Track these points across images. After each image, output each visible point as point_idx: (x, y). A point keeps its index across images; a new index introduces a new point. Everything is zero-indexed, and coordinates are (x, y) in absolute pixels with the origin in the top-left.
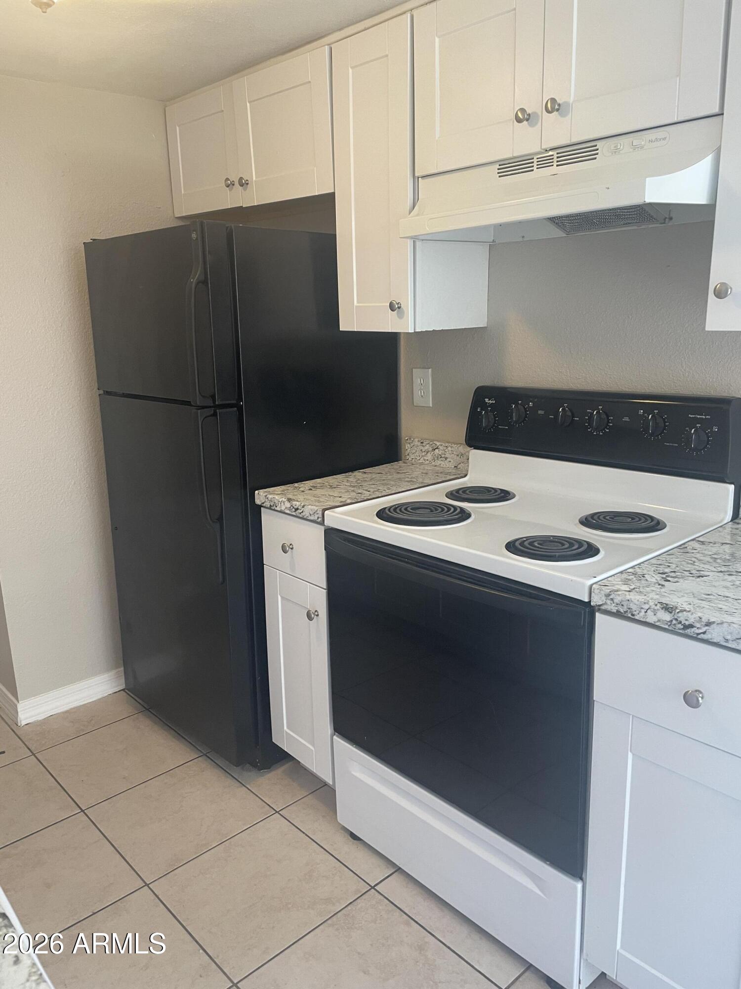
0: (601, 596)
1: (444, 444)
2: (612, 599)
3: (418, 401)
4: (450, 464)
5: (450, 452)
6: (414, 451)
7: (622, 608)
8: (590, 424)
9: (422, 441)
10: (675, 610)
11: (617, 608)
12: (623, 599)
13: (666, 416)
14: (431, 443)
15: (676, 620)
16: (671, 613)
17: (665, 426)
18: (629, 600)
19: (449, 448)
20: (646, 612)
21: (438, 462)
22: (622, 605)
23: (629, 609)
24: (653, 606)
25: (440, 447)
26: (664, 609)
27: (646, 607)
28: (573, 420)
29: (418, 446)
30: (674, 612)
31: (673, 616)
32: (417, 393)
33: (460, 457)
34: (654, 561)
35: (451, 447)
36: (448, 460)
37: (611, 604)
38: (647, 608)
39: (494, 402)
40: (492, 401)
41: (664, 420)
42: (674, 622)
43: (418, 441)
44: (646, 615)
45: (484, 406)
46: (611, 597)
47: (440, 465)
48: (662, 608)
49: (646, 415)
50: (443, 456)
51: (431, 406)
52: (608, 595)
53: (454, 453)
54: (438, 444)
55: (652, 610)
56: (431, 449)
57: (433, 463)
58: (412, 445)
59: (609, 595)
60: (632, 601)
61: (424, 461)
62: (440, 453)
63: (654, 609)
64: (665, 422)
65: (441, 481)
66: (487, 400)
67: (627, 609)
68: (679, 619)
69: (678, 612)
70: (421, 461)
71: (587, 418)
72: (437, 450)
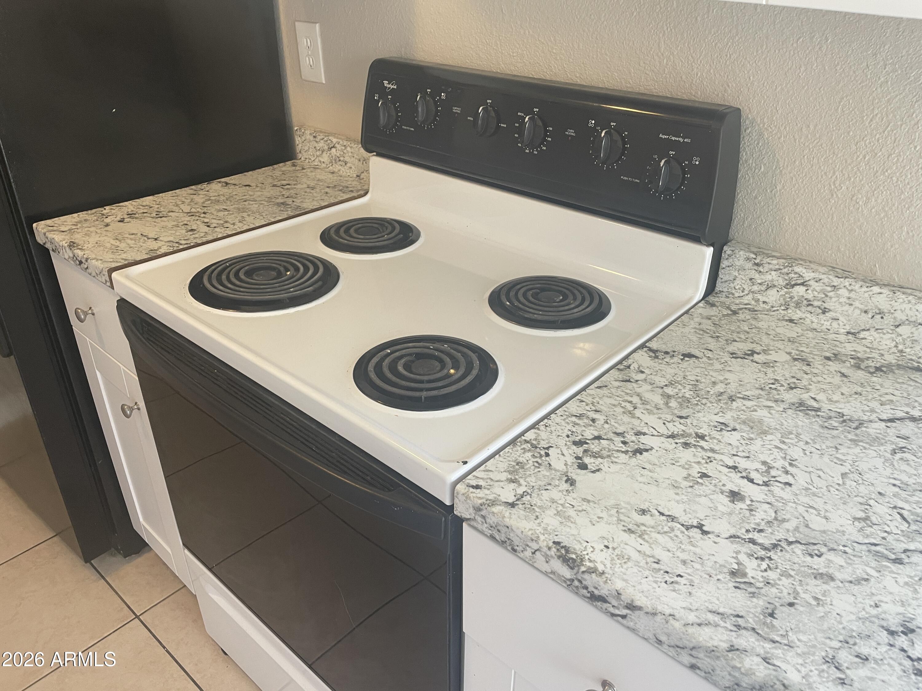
0: (467, 506)
1: (341, 142)
2: (484, 517)
3: (306, 73)
4: (351, 171)
5: (350, 154)
6: (306, 148)
7: (498, 534)
8: (521, 134)
9: (314, 134)
10: (578, 566)
11: (490, 532)
12: (500, 522)
13: (627, 133)
14: (326, 139)
15: (580, 581)
16: (572, 568)
17: (624, 149)
18: (508, 527)
19: (348, 149)
20: (534, 553)
21: (336, 167)
22: (499, 531)
23: (509, 539)
24: (545, 549)
25: (337, 145)
26: (561, 559)
27: (535, 546)
28: (498, 127)
29: (310, 141)
30: (576, 568)
31: (575, 574)
32: (306, 61)
33: (363, 163)
34: (573, 407)
35: (351, 147)
36: (348, 165)
37: (482, 522)
38: (536, 549)
39: (395, 87)
40: (392, 85)
41: (623, 139)
42: (576, 583)
43: (311, 134)
44: (533, 558)
45: (383, 92)
46: (483, 513)
47: (339, 171)
48: (559, 557)
49: (598, 128)
50: (342, 159)
51: (324, 82)
52: (478, 509)
53: (355, 156)
54: (335, 140)
55: (543, 554)
56: (326, 147)
57: (331, 168)
58: (303, 138)
59: (480, 510)
60: (512, 530)
61: (319, 164)
62: (338, 155)
63: (546, 553)
64: (624, 143)
65: (326, 203)
66: (386, 82)
67: (506, 540)
68: (584, 582)
69: (583, 572)
70: (316, 164)
71: (517, 125)
72: (333, 150)
